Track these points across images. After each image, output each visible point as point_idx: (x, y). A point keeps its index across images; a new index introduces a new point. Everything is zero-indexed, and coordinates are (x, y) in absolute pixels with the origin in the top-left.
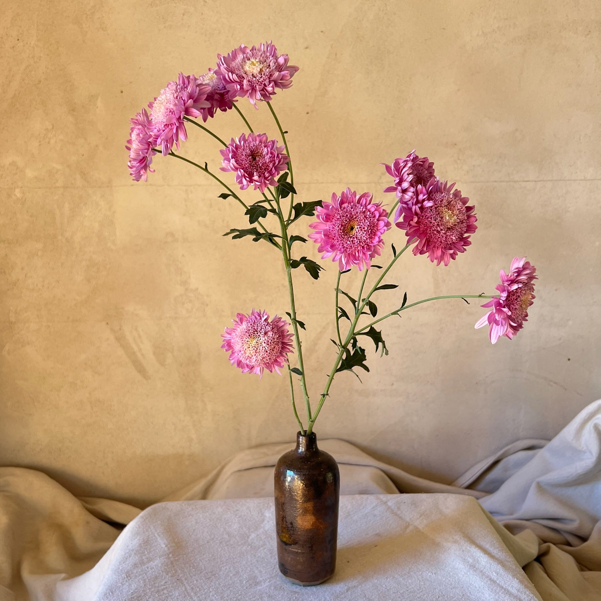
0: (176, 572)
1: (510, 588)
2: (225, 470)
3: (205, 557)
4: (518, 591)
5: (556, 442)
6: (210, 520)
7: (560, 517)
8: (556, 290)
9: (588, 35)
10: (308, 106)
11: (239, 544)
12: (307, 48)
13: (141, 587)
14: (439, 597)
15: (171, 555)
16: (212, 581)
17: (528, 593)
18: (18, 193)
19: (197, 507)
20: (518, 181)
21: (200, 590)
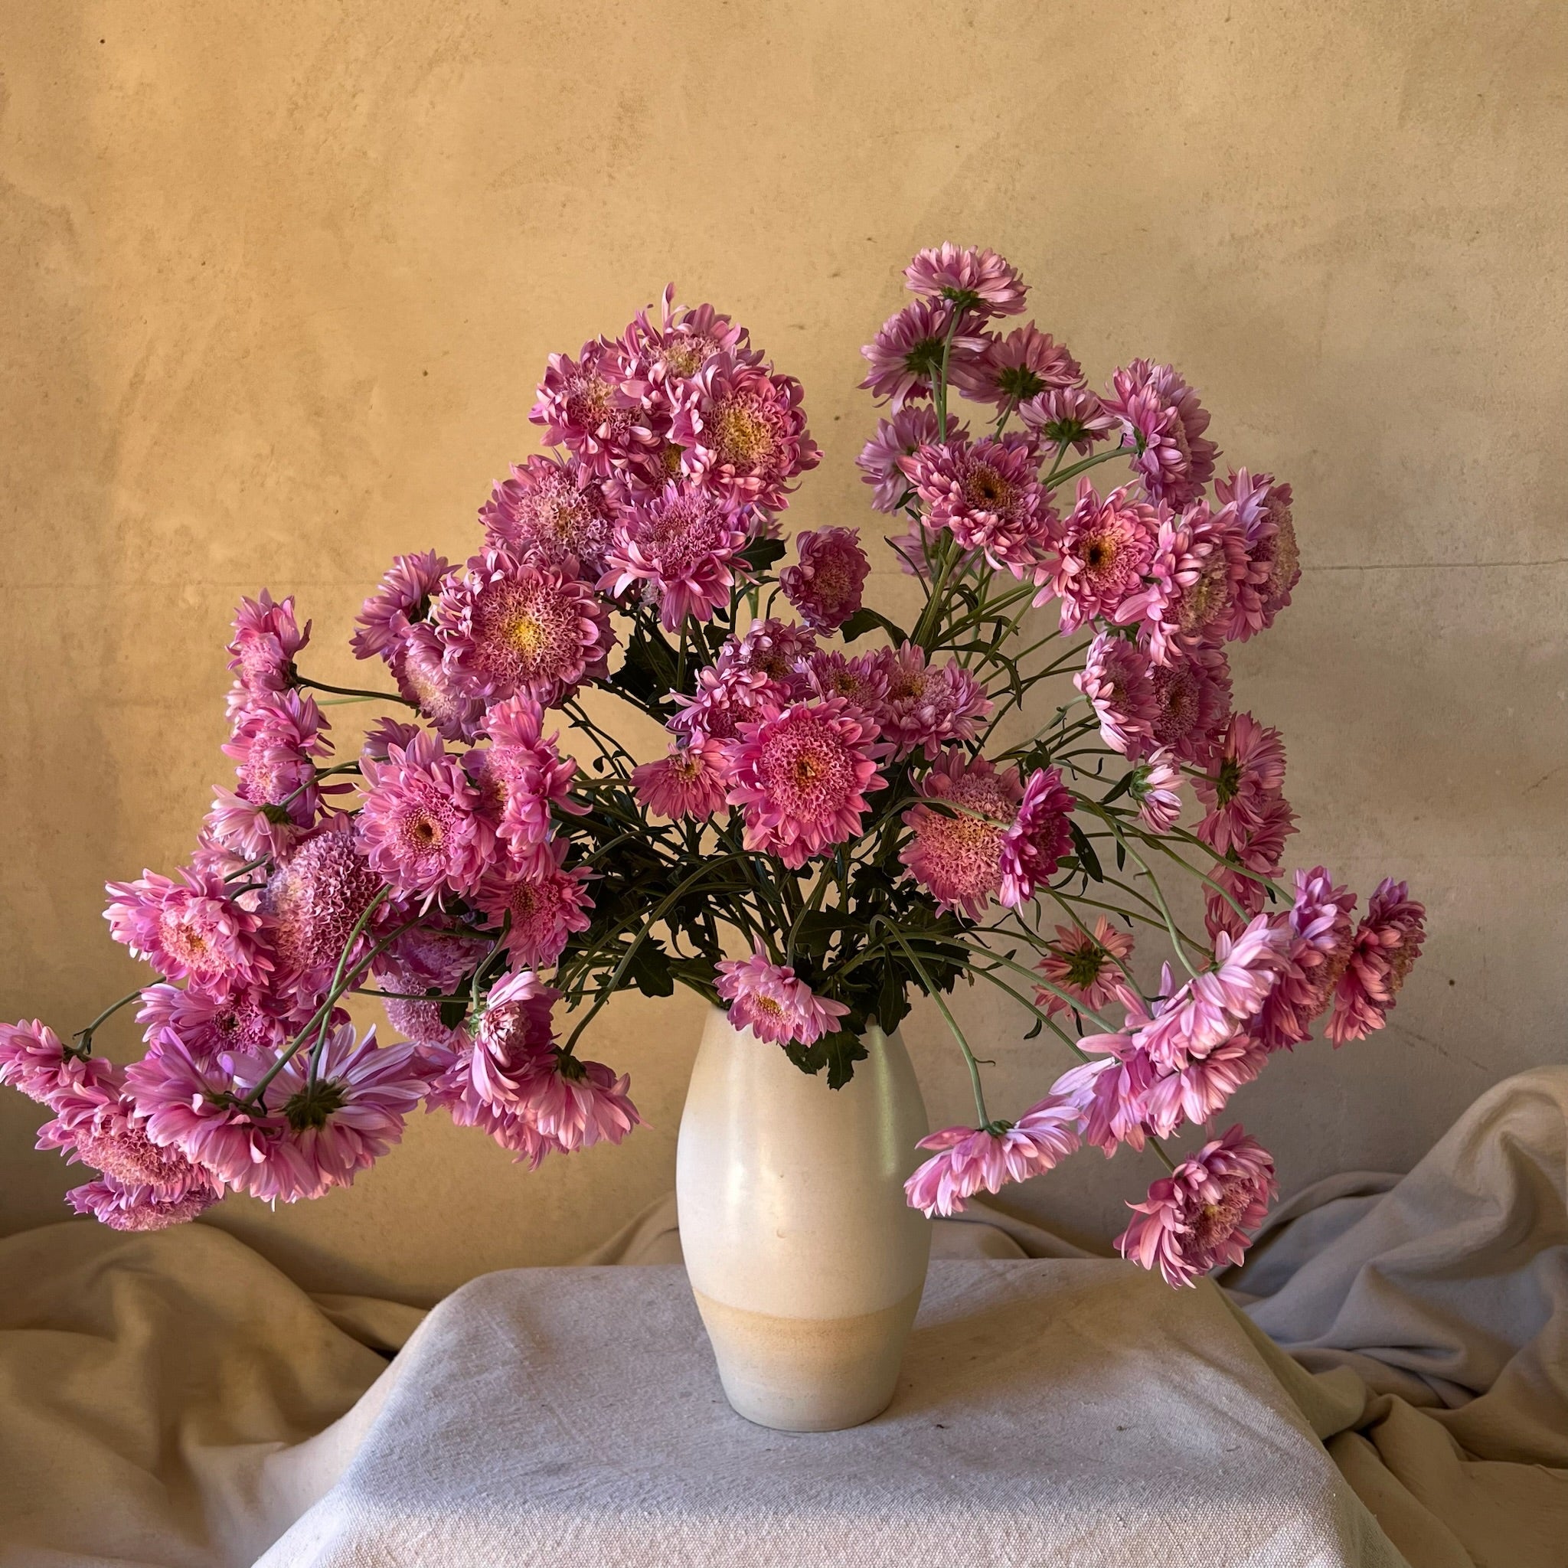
0: (539, 1392)
1: (1254, 1425)
2: (645, 1229)
3: (599, 1369)
4: (1271, 1429)
5: (1418, 1175)
6: (611, 1304)
7: (1422, 1343)
8: (1416, 819)
9: (1473, 239)
10: (838, 402)
11: (675, 1349)
12: (835, 275)
13: (466, 1415)
14: (1101, 1443)
15: (527, 1363)
16: (615, 1411)
17: (1290, 1432)
18: (191, 596)
19: (582, 1277)
20: (1319, 568)
21: (590, 1425)
